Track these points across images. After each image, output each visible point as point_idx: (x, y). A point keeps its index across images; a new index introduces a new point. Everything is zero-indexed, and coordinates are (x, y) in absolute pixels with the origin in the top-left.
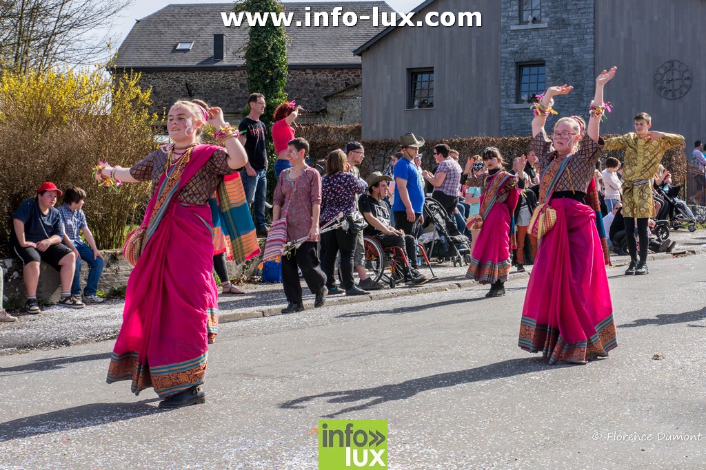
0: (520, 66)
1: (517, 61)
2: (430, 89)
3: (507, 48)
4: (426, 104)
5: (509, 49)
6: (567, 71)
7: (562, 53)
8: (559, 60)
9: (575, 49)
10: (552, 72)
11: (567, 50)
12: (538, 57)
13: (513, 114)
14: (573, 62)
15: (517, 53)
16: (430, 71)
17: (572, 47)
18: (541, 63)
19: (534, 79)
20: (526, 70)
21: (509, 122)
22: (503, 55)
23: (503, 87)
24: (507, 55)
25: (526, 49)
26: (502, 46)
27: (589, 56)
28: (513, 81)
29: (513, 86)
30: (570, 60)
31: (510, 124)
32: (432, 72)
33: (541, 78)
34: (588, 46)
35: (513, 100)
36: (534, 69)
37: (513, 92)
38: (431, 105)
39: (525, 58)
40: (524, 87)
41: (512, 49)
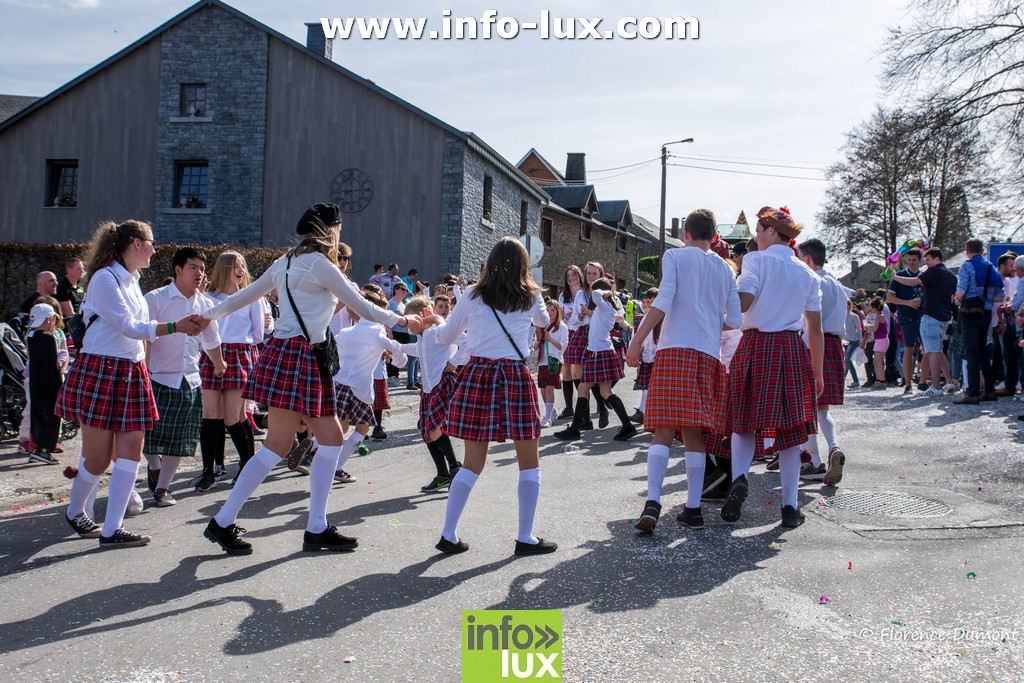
0: (180, 166)
1: (176, 158)
2: (74, 184)
3: (165, 142)
4: (68, 202)
5: (167, 144)
6: (233, 174)
7: (227, 153)
8: (225, 161)
9: (243, 148)
10: (216, 174)
11: (234, 149)
12: (200, 155)
13: (168, 220)
14: (240, 164)
15: (176, 149)
16: (74, 164)
17: (240, 146)
18: (203, 163)
19: (195, 180)
20: (187, 170)
21: (163, 228)
22: (160, 151)
23: (158, 188)
24: (164, 151)
25: (188, 145)
26: (160, 140)
27: (259, 158)
28: (170, 182)
29: (170, 188)
30: (237, 161)
31: (165, 232)
32: (76, 166)
33: (203, 180)
34: (258, 146)
35: (169, 204)
36: (196, 170)
37: (170, 194)
38: (75, 204)
39: (185, 156)
40: (184, 190)
41: (171, 144)
